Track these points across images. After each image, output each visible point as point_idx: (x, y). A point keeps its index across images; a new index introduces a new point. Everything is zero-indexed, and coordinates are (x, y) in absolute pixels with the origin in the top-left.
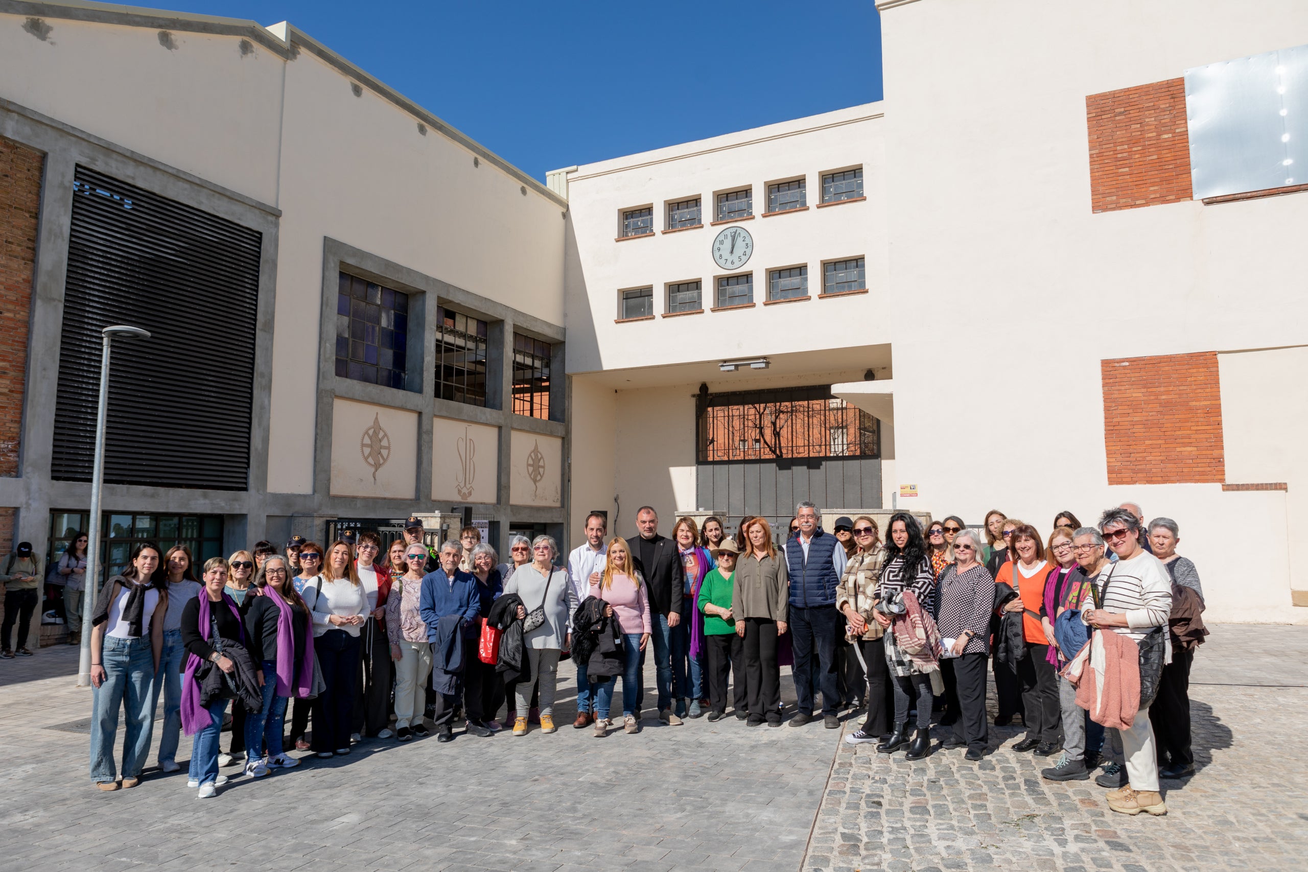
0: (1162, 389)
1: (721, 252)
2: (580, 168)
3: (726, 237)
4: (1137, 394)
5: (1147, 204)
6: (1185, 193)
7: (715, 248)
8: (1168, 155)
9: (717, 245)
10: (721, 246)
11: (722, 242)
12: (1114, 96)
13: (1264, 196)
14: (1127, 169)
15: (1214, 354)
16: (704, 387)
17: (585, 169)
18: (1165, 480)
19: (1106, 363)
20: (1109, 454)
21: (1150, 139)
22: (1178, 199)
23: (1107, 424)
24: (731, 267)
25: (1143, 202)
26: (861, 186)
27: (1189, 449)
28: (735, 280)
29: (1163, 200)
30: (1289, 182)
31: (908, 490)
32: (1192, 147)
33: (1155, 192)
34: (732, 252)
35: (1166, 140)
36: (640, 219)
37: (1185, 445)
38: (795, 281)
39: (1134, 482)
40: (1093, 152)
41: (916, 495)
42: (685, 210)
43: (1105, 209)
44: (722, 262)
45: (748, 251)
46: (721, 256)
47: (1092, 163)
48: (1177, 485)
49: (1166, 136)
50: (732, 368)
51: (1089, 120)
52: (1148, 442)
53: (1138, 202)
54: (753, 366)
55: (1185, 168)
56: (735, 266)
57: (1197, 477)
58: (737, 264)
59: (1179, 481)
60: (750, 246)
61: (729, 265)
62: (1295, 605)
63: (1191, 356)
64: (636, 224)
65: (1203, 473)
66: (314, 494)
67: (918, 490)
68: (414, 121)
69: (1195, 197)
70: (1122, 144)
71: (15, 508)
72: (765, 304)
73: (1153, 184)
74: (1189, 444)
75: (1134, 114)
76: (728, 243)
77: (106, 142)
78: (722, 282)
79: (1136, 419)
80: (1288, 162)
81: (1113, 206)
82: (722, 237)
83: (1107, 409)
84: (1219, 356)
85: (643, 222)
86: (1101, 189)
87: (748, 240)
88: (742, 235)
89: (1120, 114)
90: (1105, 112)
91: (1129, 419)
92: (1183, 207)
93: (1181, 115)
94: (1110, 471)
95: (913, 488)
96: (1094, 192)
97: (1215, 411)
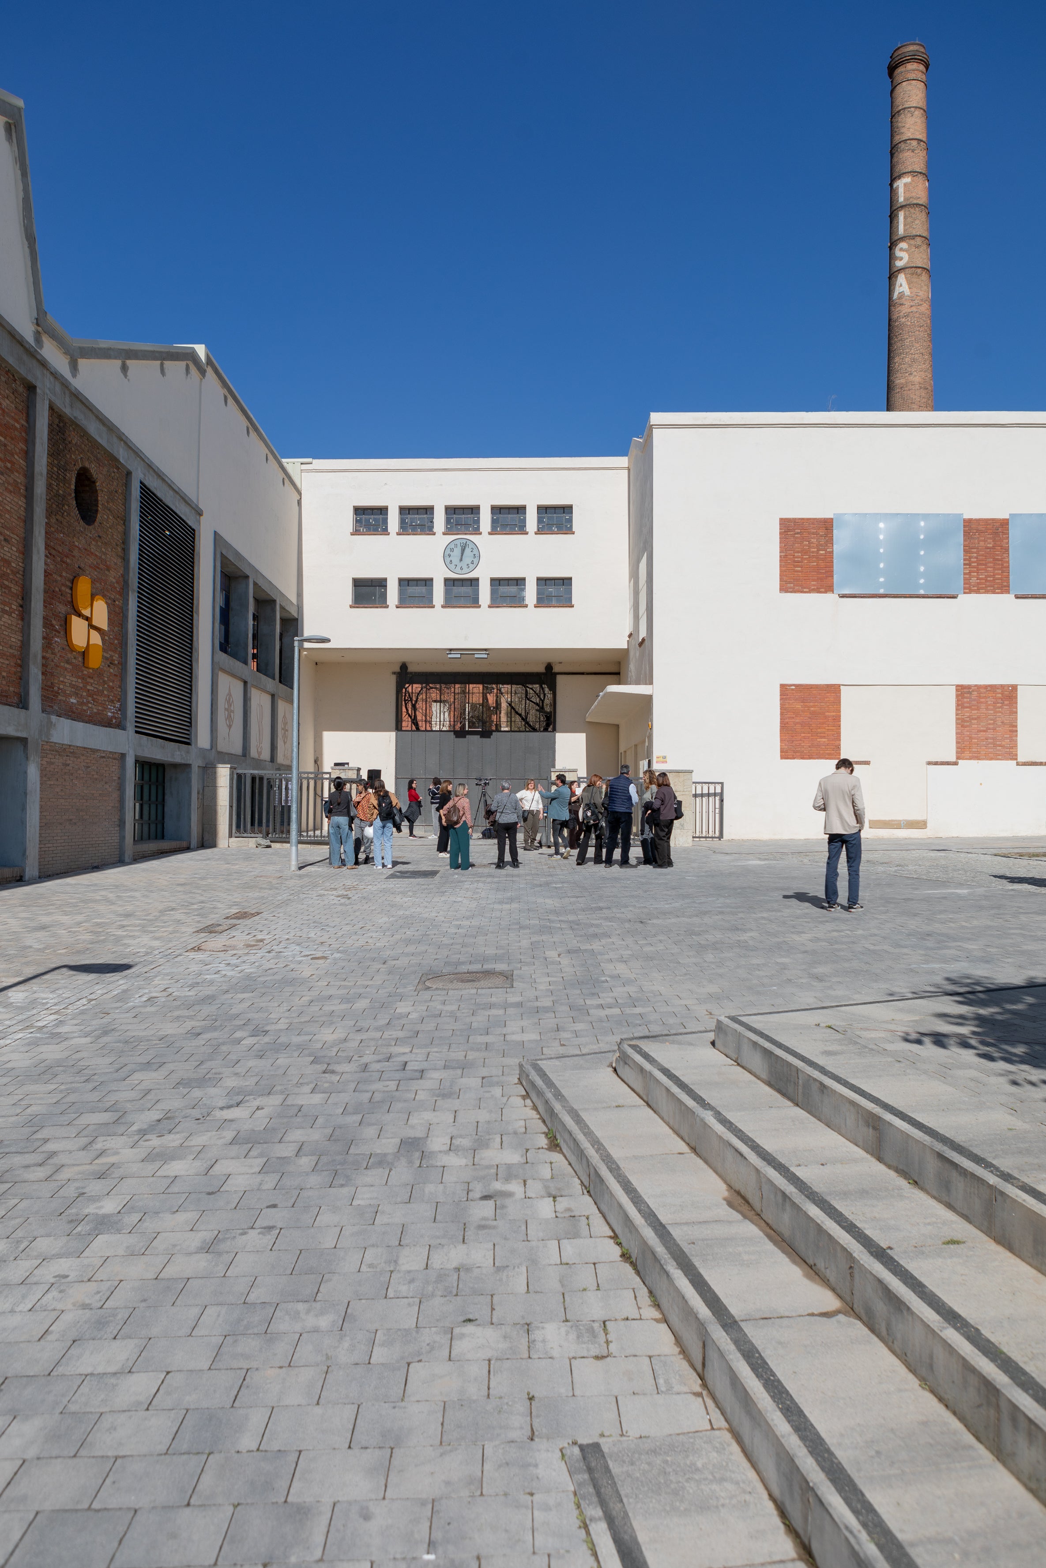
0: (812, 704)
1: (451, 558)
2: (315, 461)
3: (456, 546)
4: (799, 706)
5: (809, 592)
6: (829, 589)
7: (446, 554)
8: (822, 564)
9: (448, 552)
10: (451, 553)
11: (452, 550)
12: (794, 521)
13: (869, 597)
14: (800, 569)
15: (839, 685)
16: (404, 666)
17: (319, 463)
18: (810, 757)
19: (782, 686)
20: (782, 740)
21: (813, 552)
22: (826, 592)
23: (781, 723)
24: (459, 571)
25: (807, 590)
26: (570, 521)
27: (823, 740)
28: (460, 583)
29: (818, 591)
30: (882, 591)
31: (661, 759)
32: (835, 561)
33: (814, 585)
34: (461, 560)
35: (822, 555)
36: (372, 517)
37: (821, 737)
38: (513, 589)
39: (794, 758)
40: (782, 554)
41: (666, 762)
42: (416, 516)
43: (787, 592)
44: (452, 567)
45: (476, 561)
46: (451, 561)
47: (781, 561)
48: (817, 760)
49: (821, 552)
50: (459, 656)
51: (781, 533)
52: (803, 735)
53: (805, 590)
54: (476, 656)
55: (830, 574)
56: (463, 572)
57: (827, 756)
58: (465, 570)
59: (818, 758)
60: (477, 556)
61: (458, 570)
62: (870, 828)
63: (828, 686)
64: (368, 521)
65: (829, 754)
66: (211, 749)
67: (668, 759)
68: (245, 423)
69: (835, 591)
70: (798, 552)
71: (122, 754)
72: (489, 607)
73: (814, 580)
74: (824, 737)
75: (805, 534)
76: (458, 551)
77: (151, 462)
78: (450, 583)
79: (797, 721)
80: (882, 580)
81: (791, 590)
82: (452, 546)
83: (782, 714)
84: (841, 687)
85: (375, 520)
86: (785, 578)
87: (475, 552)
88: (470, 547)
89: (798, 533)
90: (789, 530)
91: (793, 720)
92: (829, 595)
93: (830, 540)
94: (782, 751)
95: (664, 757)
96: (781, 580)
97: (837, 719)
